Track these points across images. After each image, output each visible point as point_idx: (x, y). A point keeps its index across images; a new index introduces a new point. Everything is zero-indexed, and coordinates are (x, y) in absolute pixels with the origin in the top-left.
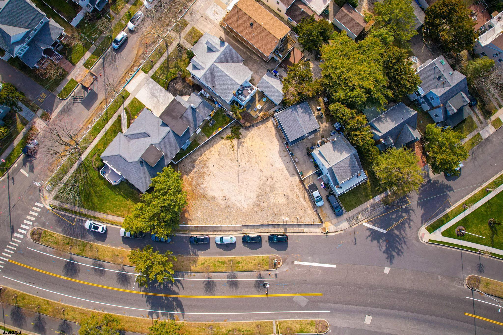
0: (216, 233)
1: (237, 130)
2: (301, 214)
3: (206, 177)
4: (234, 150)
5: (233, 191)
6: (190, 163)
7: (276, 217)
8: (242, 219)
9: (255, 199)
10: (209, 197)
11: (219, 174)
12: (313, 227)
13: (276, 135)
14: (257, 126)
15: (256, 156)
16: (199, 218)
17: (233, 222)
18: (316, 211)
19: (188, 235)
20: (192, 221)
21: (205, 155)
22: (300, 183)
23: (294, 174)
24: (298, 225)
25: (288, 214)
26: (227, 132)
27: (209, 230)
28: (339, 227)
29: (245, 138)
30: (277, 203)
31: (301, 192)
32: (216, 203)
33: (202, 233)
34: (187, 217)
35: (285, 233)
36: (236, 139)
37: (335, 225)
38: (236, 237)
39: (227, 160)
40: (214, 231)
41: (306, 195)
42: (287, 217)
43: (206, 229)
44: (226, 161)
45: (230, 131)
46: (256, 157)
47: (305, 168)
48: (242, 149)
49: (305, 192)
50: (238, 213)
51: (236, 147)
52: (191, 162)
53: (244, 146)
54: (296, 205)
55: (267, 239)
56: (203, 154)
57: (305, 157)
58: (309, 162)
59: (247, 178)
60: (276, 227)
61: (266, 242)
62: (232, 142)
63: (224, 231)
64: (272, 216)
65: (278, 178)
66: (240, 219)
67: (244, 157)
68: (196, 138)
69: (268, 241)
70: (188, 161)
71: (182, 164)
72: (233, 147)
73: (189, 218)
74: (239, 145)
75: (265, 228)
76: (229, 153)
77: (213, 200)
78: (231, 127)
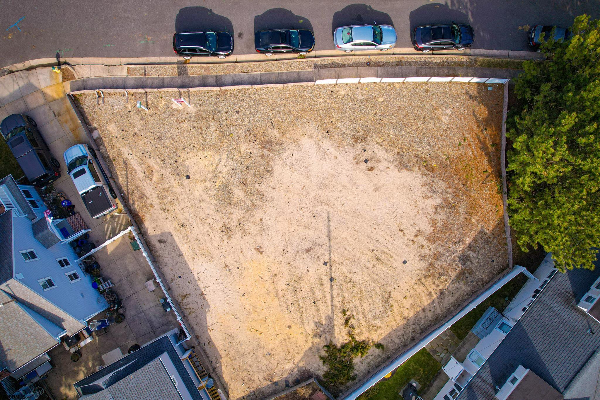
0: (392, 59)
1: (336, 372)
2: (136, 120)
3: (427, 229)
4: (344, 312)
5: (344, 186)
6: (474, 268)
7: (211, 108)
8: (315, 103)
9: (276, 162)
10: (416, 169)
11: (388, 238)
12: (101, 81)
13: (218, 358)
14: (276, 384)
15: (277, 296)
16: (444, 102)
17: (342, 92)
18: (90, 130)
19: (477, 51)
20: (467, 93)
21: (430, 294)
22: (141, 214)
23: (160, 241)
24: (143, 87)
25: (174, 119)
26: (365, 364)
27: (414, 68)
28: (22, 83)
29: (310, 349)
30: (210, 153)
31: (137, 187)
32: (396, 151)
33: (437, 59)
34: (482, 106)
35: (186, 63)
36: (339, 345)
37: (32, 89)
38: (334, 46)
39: (366, 282)
40: (399, 64)
41: (121, 180)
42: (178, 111)
43: (423, 71)
44: (366, 278)
45: (357, 367)
46: (276, 291)
47: (127, 261)
48: (319, 316)
49: (125, 189)
50: (327, 119)
51: (339, 321)
52: (471, 273)
53: (313, 325)
54: (150, 148)
55: (238, 43)
56: (435, 296)
57: (129, 293)
58: (115, 279)
59: (301, 228)
60: (210, 80)
61: (240, 35)
62: (350, 334)
63: (368, 64)
64: (223, 113)
65: (207, 227)
66: (321, 100)
67: (312, 291)
68: (457, 344)
69: (236, 36)
70: (481, 275)
71: (498, 264)
72: (347, 322)
73: (475, 103)
74: (330, 327)
75: (245, 76)
76: (357, 303)
77: (405, 159)
78: (354, 378)
